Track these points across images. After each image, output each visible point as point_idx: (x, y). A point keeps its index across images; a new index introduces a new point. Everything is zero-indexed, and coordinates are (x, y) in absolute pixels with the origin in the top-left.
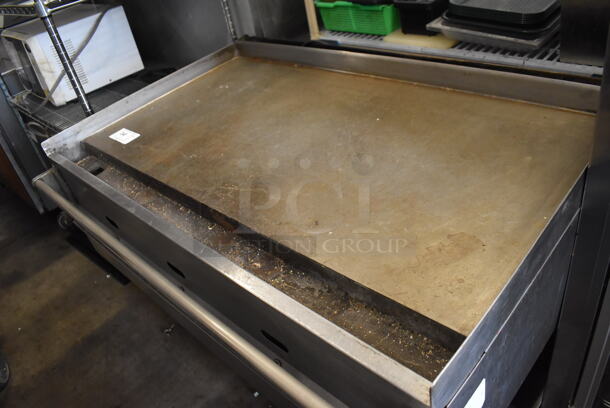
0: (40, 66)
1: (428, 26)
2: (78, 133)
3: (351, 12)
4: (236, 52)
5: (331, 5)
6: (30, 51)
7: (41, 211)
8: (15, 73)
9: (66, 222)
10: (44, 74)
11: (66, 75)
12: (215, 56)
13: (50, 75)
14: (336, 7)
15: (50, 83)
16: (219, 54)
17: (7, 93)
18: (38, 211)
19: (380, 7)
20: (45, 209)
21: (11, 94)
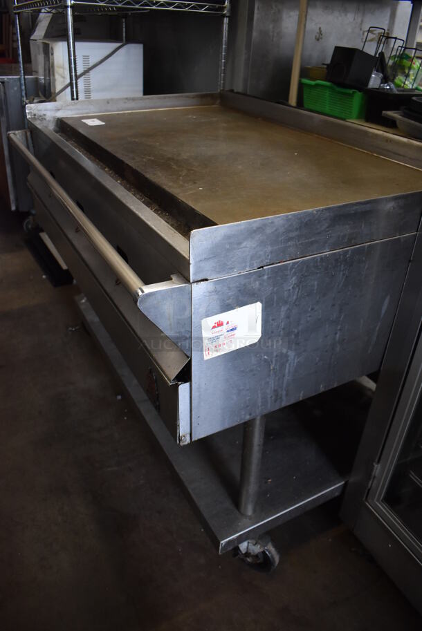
0: (56, 69)
1: (384, 112)
2: (59, 110)
3: (328, 93)
4: (218, 101)
5: (313, 83)
6: (52, 54)
7: (13, 208)
8: (37, 80)
9: (30, 226)
10: (57, 76)
11: (69, 87)
12: (197, 96)
13: (62, 79)
14: (317, 85)
15: (58, 87)
16: (203, 96)
17: (24, 94)
18: (10, 208)
19: (351, 91)
20: (17, 207)
21: (26, 97)
